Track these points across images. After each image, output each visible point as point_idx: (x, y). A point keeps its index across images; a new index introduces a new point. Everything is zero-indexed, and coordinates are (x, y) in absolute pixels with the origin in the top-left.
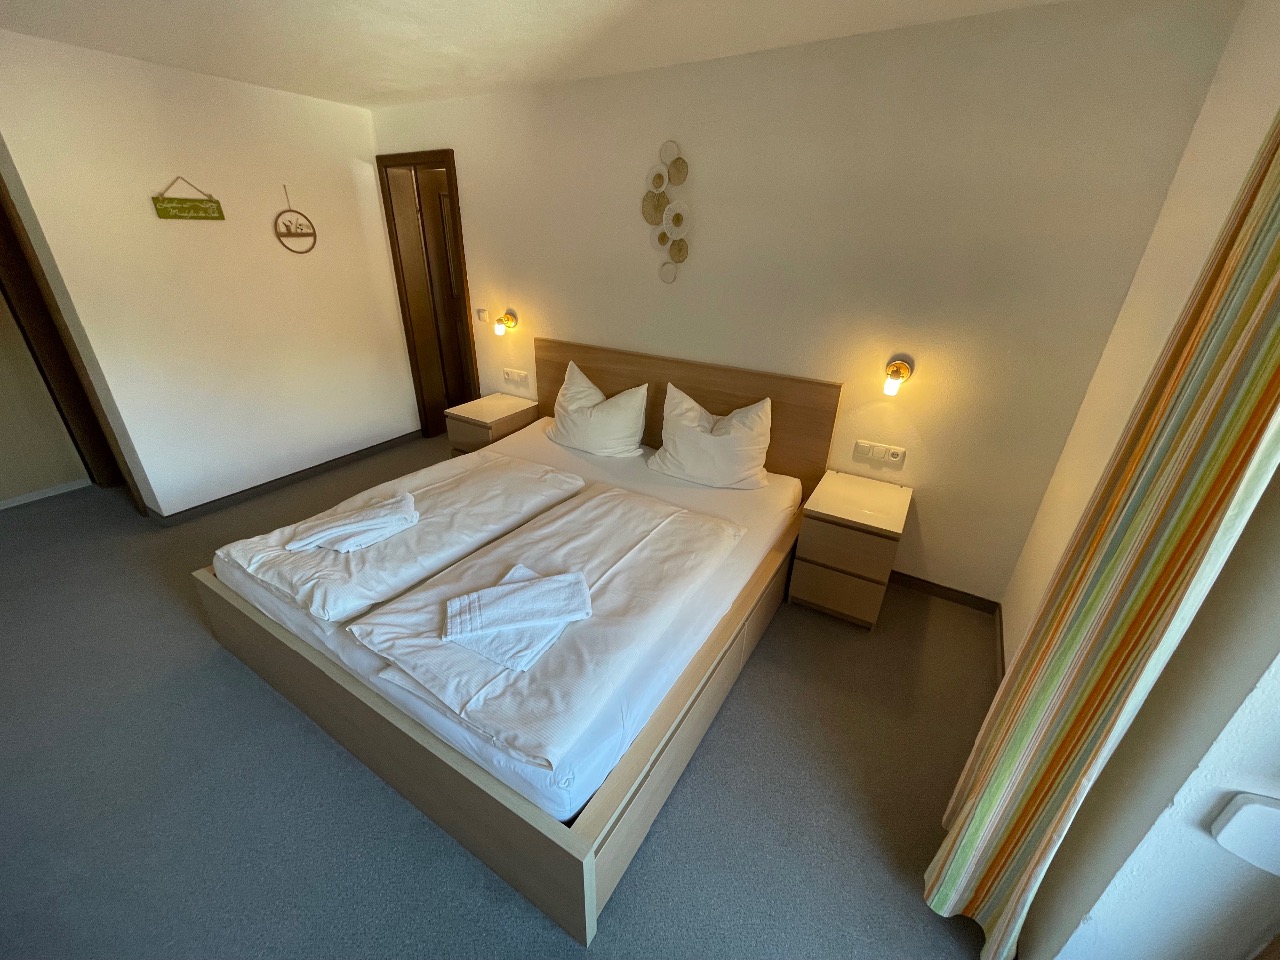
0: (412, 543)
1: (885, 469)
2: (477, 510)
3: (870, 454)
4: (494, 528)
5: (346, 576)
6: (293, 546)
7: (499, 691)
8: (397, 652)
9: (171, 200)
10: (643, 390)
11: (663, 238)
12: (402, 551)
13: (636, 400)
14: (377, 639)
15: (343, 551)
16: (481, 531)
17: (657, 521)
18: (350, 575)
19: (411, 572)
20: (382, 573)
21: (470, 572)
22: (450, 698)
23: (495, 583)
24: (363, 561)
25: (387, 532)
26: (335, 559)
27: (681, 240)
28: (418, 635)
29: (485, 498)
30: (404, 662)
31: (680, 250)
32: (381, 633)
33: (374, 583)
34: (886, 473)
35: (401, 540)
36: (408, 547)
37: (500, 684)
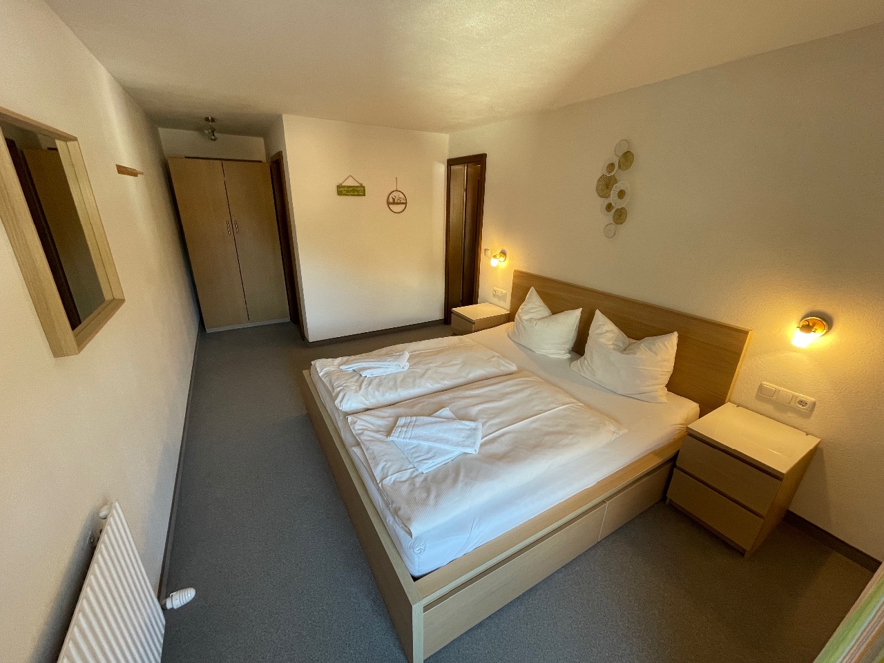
0: (399, 380)
1: (789, 414)
2: (441, 370)
3: (775, 397)
4: (447, 383)
5: (358, 388)
6: (343, 367)
7: (404, 479)
8: (363, 438)
9: (344, 187)
10: (578, 312)
11: (609, 207)
12: (391, 384)
13: (572, 318)
14: (357, 427)
15: (363, 376)
16: (439, 383)
17: (554, 406)
18: (360, 389)
19: (391, 396)
20: (377, 393)
21: (420, 405)
22: (378, 473)
23: (429, 415)
24: (370, 384)
25: (389, 371)
26: (358, 380)
27: (622, 208)
28: (377, 432)
29: (449, 364)
30: (364, 445)
31: (620, 216)
32: (360, 425)
33: (370, 397)
34: (790, 416)
35: (394, 377)
36: (396, 382)
37: (406, 475)
